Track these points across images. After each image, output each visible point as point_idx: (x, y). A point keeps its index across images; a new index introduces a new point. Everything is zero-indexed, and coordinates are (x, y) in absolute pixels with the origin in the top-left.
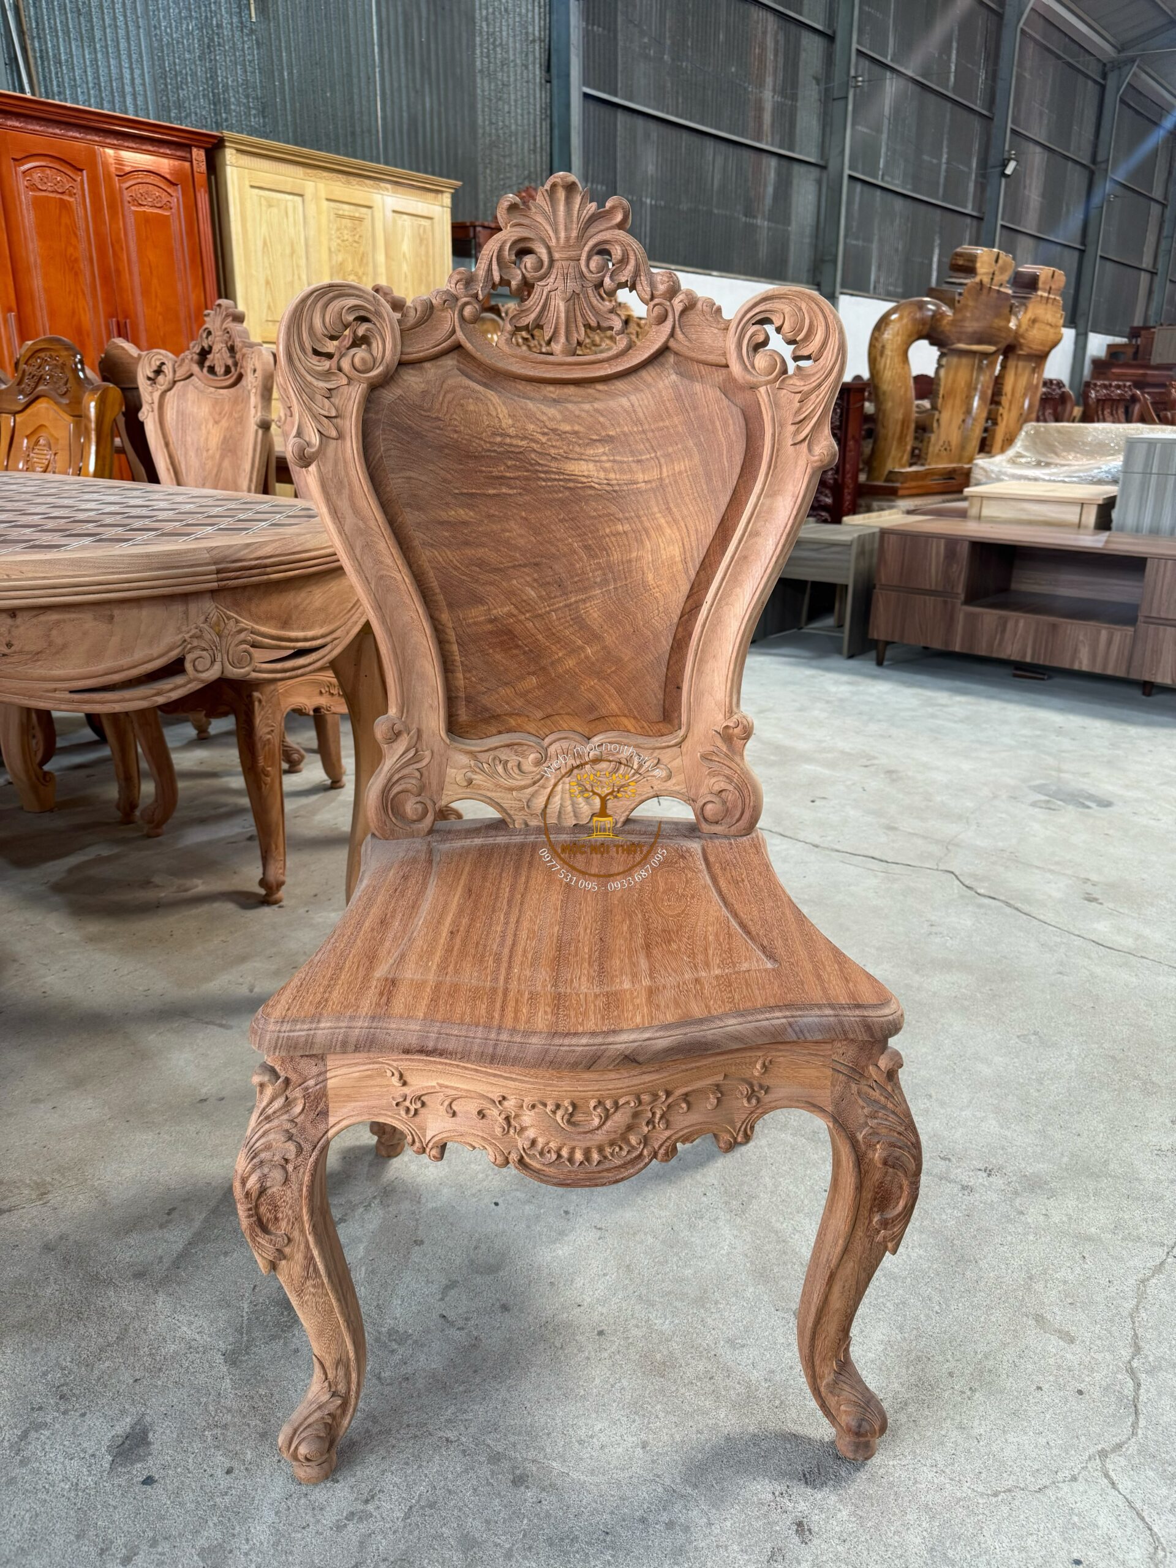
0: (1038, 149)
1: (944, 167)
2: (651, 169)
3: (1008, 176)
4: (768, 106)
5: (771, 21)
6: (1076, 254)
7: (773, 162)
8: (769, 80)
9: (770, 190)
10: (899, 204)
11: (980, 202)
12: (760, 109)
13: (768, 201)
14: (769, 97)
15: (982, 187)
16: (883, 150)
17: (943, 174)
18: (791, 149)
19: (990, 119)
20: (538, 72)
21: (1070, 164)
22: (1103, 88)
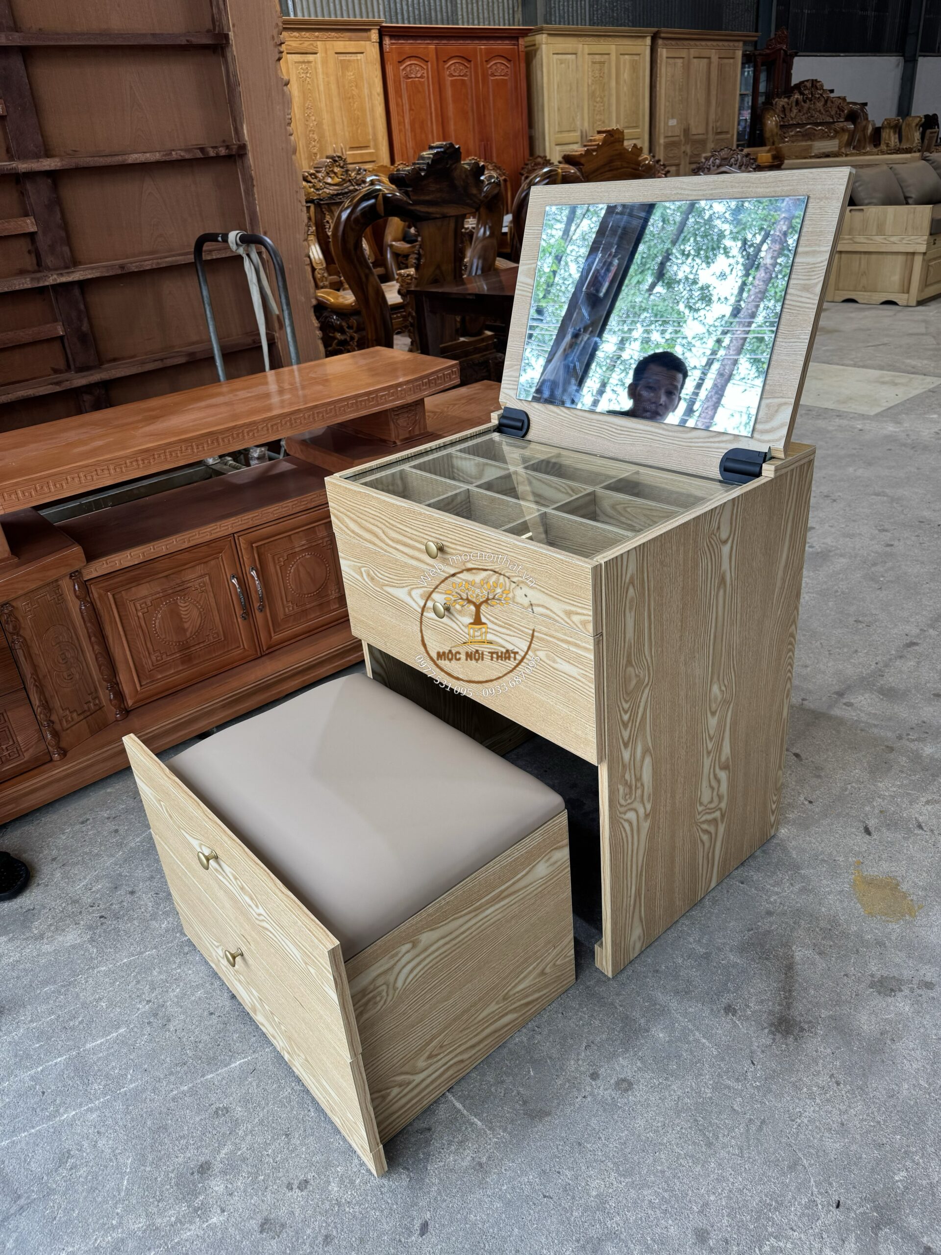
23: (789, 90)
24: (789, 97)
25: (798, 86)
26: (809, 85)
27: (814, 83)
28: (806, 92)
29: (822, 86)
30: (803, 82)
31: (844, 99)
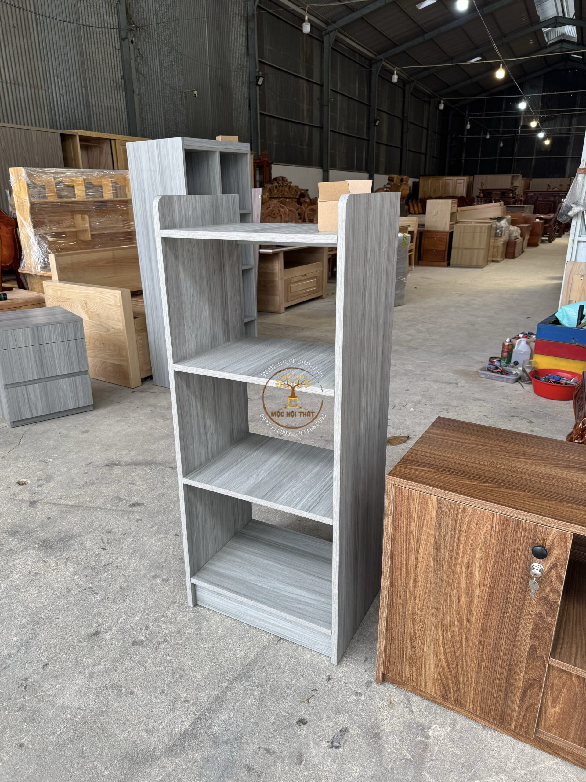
0: (385, 114)
1: (356, 123)
2: (275, 133)
3: (376, 126)
4: (305, 110)
5: (305, 83)
6: (399, 150)
7: (307, 127)
8: (305, 101)
9: (307, 137)
10: (344, 137)
11: (368, 134)
12: (303, 111)
13: (307, 140)
14: (305, 107)
15: (368, 128)
16: (338, 120)
17: (356, 126)
18: (312, 123)
19: (370, 106)
20: (247, 107)
21: (395, 118)
22: (404, 90)
23: (271, 181)
24: (272, 184)
25: (276, 179)
26: (281, 179)
27: (283, 179)
28: (280, 182)
29: (287, 180)
30: (277, 178)
31: (298, 187)
